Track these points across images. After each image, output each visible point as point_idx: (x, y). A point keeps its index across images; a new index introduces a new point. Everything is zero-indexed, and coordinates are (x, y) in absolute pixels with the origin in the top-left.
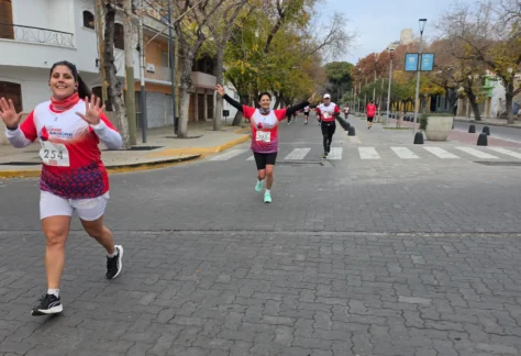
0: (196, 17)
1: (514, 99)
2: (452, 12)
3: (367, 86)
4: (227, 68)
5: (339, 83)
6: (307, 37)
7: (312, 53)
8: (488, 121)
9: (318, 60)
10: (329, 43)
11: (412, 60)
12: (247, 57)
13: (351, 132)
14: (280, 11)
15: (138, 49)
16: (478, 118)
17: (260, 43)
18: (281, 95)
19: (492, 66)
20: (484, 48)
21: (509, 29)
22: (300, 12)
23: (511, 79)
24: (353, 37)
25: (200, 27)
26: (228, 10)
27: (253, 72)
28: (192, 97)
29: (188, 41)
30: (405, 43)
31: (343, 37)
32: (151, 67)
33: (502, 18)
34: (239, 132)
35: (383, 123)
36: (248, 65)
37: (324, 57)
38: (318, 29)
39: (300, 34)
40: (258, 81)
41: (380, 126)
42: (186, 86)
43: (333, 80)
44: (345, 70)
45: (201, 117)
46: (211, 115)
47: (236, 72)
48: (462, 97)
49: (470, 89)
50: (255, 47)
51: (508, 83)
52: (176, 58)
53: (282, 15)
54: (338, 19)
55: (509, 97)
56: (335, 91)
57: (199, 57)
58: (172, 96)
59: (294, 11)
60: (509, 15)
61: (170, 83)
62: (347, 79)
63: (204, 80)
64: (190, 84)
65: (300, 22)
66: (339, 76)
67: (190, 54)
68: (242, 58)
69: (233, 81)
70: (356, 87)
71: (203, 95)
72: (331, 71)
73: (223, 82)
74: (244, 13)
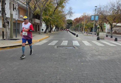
0: (34, 2)
3: (78, 24)
5: (69, 24)
6: (63, 12)
7: (64, 16)
9: (66, 18)
10: (68, 14)
12: (48, 15)
13: (77, 36)
14: (57, 4)
18: (57, 26)
19: (108, 21)
20: (106, 16)
21: (111, 12)
22: (63, 4)
24: (74, 13)
25: (35, 4)
26: (44, 2)
27: (50, 19)
28: (34, 25)
29: (32, 9)
32: (21, 16)
34: (46, 35)
35: (83, 34)
36: (49, 17)
37: (67, 17)
38: (66, 10)
39: (61, 11)
40: (51, 22)
41: (82, 34)
42: (30, 21)
45: (36, 31)
46: (39, 30)
47: (46, 19)
48: (99, 28)
49: (101, 26)
50: (51, 13)
51: (111, 25)
52: (28, 13)
54: (70, 8)
55: (111, 28)
56: (69, 26)
57: (36, 14)
59: (61, 4)
60: (111, 9)
63: (37, 21)
64: (32, 21)
65: (62, 7)
66: (70, 22)
67: (32, 12)
68: (47, 15)
69: (44, 21)
70: (74, 25)
71: (37, 25)
72: (68, 21)
73: (42, 22)
74: (48, 3)
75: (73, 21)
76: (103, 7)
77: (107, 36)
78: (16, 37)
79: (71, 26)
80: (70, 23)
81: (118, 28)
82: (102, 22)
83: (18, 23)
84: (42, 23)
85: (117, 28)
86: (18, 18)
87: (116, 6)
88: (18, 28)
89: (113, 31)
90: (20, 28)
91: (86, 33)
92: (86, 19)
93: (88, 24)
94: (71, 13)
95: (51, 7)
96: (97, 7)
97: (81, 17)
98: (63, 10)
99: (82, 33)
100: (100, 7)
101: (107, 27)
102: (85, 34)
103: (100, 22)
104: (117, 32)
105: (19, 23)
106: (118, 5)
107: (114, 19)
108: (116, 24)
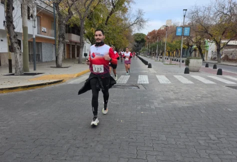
1: (221, 52)
2: (193, 10)
3: (154, 44)
4: (85, 31)
5: (140, 43)
6: (126, 19)
7: (128, 28)
8: (208, 61)
9: (131, 31)
10: (136, 23)
11: (179, 30)
13: (150, 66)
14: (113, 4)
16: (204, 60)
17: (103, 20)
19: (211, 37)
20: (208, 27)
21: (218, 19)
22: (123, 5)
23: (220, 42)
24: (147, 20)
25: (70, 7)
26: (87, 1)
28: (68, 45)
30: (169, 26)
31: (142, 21)
32: (44, 29)
33: (215, 14)
35: (163, 62)
37: (133, 30)
38: (131, 16)
39: (123, 18)
41: (161, 63)
42: (61, 39)
44: (142, 37)
45: (74, 56)
46: (78, 55)
48: (195, 50)
49: (200, 47)
50: (101, 22)
51: (218, 44)
52: (57, 24)
53: (114, 7)
54: (140, 12)
55: (218, 50)
56: (138, 46)
57: (72, 25)
58: (55, 44)
59: (120, 5)
60: (219, 13)
61: (54, 38)
62: (143, 41)
63: (75, 38)
64: (64, 38)
65: (123, 11)
66: (140, 39)
67: (64, 22)
69: (89, 39)
70: (147, 45)
71: (74, 46)
72: (136, 37)
73: (84, 39)
74: (95, 4)
75: (146, 37)
76: (202, 9)
77: (207, 66)
78: (35, 70)
81: (232, 50)
82: (200, 39)
83: (38, 43)
84: (83, 43)
85: (229, 50)
86: (38, 34)
87: (226, 7)
88: (38, 51)
89: (221, 55)
90: (41, 52)
91: (169, 60)
93: (174, 43)
94: (141, 21)
95: (101, 11)
96: (186, 10)
97: (162, 29)
98: (126, 16)
99: (161, 60)
100: (196, 10)
101: (212, 47)
102: (166, 63)
103: (196, 38)
104: (230, 57)
105: (41, 43)
106: (231, 5)
107: (224, 33)
108: (227, 41)
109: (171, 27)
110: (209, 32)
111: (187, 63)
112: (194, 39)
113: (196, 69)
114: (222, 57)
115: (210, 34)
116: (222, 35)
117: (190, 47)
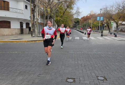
1: (118, 27)
2: (105, 7)
3: (85, 23)
8: (112, 32)
10: (76, 14)
11: (98, 18)
15: (39, 14)
16: (110, 31)
19: (114, 20)
20: (112, 16)
21: (117, 11)
22: (71, 6)
23: (118, 23)
24: (81, 12)
27: (61, 20)
30: (92, 14)
31: (79, 12)
33: (115, 9)
36: (60, 18)
37: (74, 17)
43: (75, 22)
44: (78, 20)
47: (57, 20)
48: (106, 26)
49: (108, 25)
54: (78, 8)
55: (117, 27)
56: (76, 25)
60: (117, 8)
61: (43, 22)
62: (78, 22)
67: (49, 15)
70: (81, 24)
74: (59, 6)
75: (80, 20)
77: (111, 34)
79: (78, 25)
80: (77, 22)
81: (124, 26)
82: (108, 21)
85: (123, 26)
87: (121, 6)
91: (93, 31)
92: (93, 18)
93: (95, 23)
95: (62, 9)
96: (101, 9)
97: (88, 16)
101: (114, 25)
103: (106, 21)
104: (123, 30)
106: (124, 4)
107: (120, 18)
108: (121, 22)
109: (93, 14)
110: (112, 18)
111: (102, 32)
112: (105, 21)
113: (106, 35)
114: (119, 30)
115: (113, 19)
116: (119, 19)
117: (103, 25)
